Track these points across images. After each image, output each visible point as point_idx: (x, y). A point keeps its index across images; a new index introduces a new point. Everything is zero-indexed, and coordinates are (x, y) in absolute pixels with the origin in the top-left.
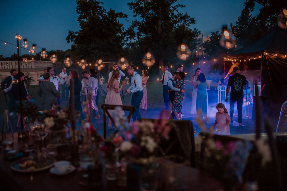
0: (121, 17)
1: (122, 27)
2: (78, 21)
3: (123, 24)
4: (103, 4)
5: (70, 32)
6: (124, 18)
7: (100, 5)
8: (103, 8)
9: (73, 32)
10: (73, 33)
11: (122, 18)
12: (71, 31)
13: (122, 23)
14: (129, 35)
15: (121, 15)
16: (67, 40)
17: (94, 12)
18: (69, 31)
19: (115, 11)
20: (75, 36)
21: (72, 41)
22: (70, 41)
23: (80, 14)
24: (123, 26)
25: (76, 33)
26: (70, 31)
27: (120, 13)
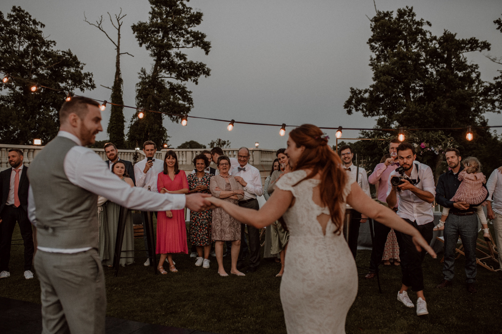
0: (472, 50)
1: (475, 73)
2: (370, 65)
3: (477, 65)
4: (430, 25)
5: (353, 91)
6: (480, 51)
7: (425, 28)
8: (430, 33)
9: (359, 90)
10: (360, 92)
11: (477, 52)
12: (355, 89)
13: (475, 64)
14: (497, 95)
15: (473, 44)
16: (345, 108)
17: (407, 46)
18: (351, 88)
19: (455, 35)
20: (363, 100)
21: (357, 110)
22: (354, 110)
23: (377, 53)
24: (476, 70)
25: (366, 91)
26: (353, 89)
27: (471, 39)
